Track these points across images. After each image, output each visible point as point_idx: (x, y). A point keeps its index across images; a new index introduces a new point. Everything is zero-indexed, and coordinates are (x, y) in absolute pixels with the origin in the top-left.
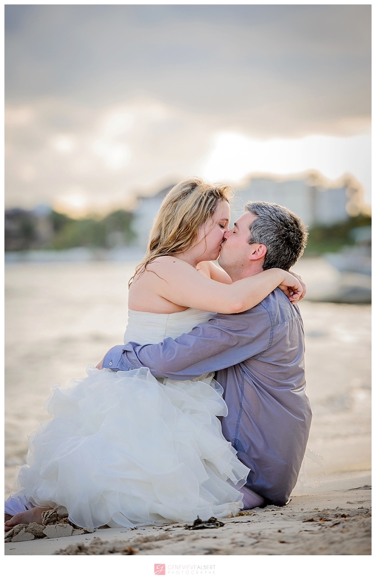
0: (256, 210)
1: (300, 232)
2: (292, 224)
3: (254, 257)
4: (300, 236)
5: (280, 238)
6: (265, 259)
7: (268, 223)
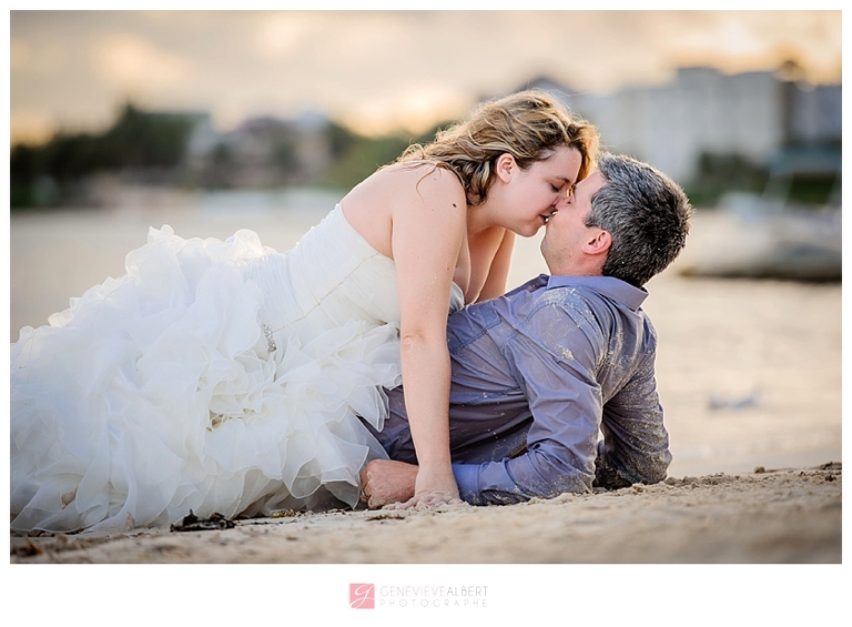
0: (610, 171)
1: (676, 218)
2: (662, 204)
3: (591, 249)
4: (675, 226)
5: (636, 225)
6: (609, 255)
7: (622, 196)
